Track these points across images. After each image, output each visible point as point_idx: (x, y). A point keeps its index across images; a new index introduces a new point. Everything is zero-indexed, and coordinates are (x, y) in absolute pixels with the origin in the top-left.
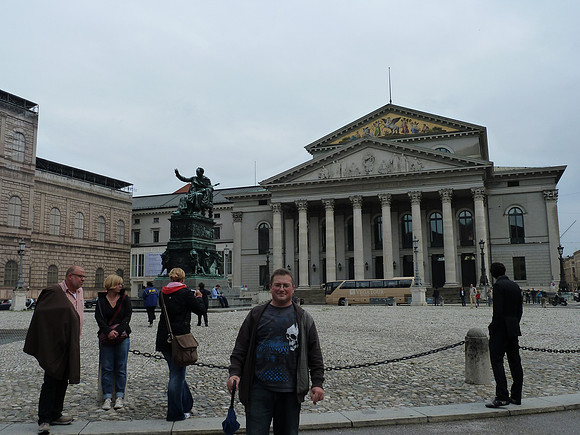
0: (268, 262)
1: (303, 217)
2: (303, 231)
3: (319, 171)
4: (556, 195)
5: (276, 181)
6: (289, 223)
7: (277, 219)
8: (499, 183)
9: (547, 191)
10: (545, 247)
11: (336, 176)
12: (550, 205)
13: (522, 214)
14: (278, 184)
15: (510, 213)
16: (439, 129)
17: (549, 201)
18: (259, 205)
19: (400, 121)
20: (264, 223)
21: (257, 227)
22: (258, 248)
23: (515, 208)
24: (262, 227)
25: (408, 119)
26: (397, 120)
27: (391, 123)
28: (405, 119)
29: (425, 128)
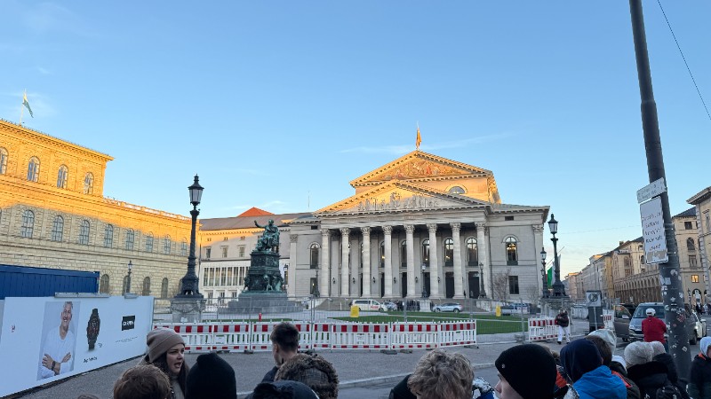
0: (317, 275)
1: (345, 240)
4: (542, 228)
5: (325, 212)
6: (335, 244)
7: (325, 241)
8: (498, 217)
9: (535, 224)
10: (533, 269)
12: (537, 235)
13: (516, 242)
14: (327, 214)
15: (506, 241)
16: (455, 171)
17: (537, 232)
18: (311, 229)
19: (425, 164)
20: (315, 244)
21: (310, 247)
22: (310, 264)
23: (510, 237)
24: (313, 247)
25: (431, 163)
26: (423, 163)
27: (418, 166)
28: (429, 162)
29: (445, 170)
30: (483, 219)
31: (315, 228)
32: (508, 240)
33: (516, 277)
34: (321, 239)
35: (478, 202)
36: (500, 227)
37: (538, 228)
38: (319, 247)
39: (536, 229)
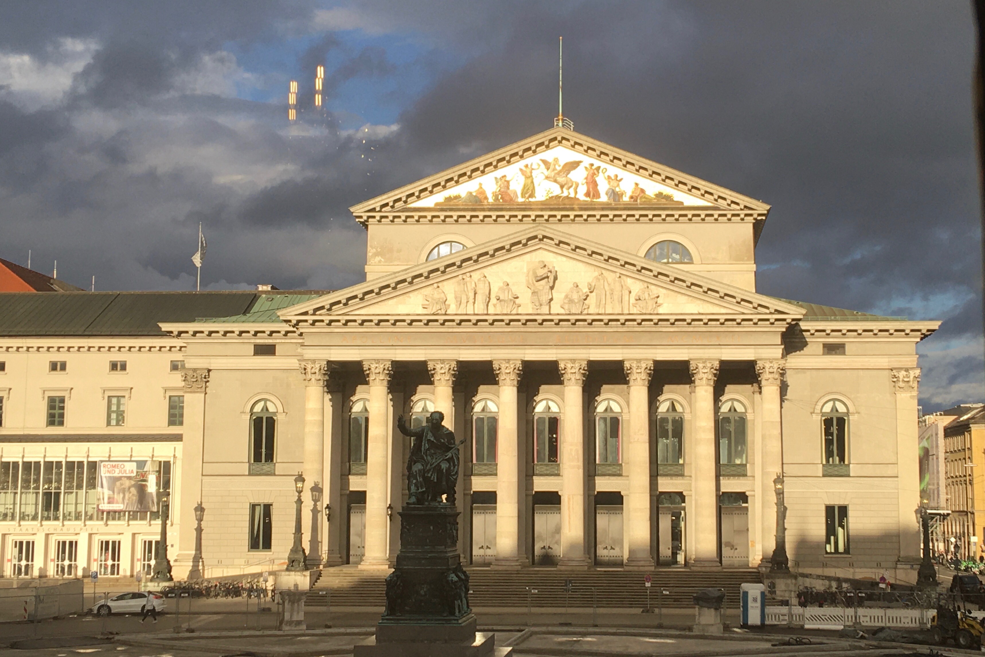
4: (916, 380)
9: (899, 369)
13: (848, 414)
15: (824, 411)
16: (668, 198)
17: (902, 390)
18: (254, 355)
19: (581, 168)
20: (266, 400)
21: (248, 410)
22: (247, 461)
23: (834, 400)
24: (258, 408)
25: (599, 167)
26: (575, 165)
27: (560, 171)
28: (592, 165)
29: (638, 192)
30: (777, 351)
31: (265, 350)
32: (827, 408)
33: (843, 510)
34: (287, 388)
35: (772, 308)
36: (808, 372)
37: (906, 379)
38: (280, 410)
39: (901, 380)
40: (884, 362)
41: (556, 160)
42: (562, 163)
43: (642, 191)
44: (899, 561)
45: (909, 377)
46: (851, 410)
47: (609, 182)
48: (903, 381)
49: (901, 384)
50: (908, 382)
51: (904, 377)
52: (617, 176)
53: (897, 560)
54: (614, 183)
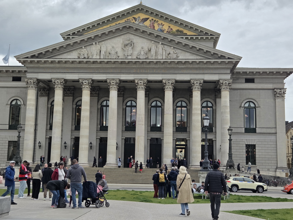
0: (19, 137)
1: (58, 95)
2: (58, 108)
3: (79, 51)
4: (284, 93)
5: (33, 56)
6: (43, 100)
7: (32, 94)
9: (277, 89)
10: (273, 138)
11: (96, 57)
12: (278, 100)
13: (255, 108)
14: (36, 60)
15: (245, 106)
16: (181, 32)
17: (278, 97)
18: (12, 81)
19: (148, 21)
20: (17, 100)
21: (9, 103)
22: (8, 124)
23: (249, 102)
24: (14, 103)
25: (155, 20)
26: (146, 19)
27: (141, 22)
28: (153, 19)
29: (170, 29)
30: (228, 77)
31: (17, 79)
32: (247, 105)
33: (254, 146)
34: (26, 94)
35: (227, 56)
36: (239, 91)
37: (280, 93)
38: (22, 103)
39: (278, 93)
40: (271, 86)
41: (139, 17)
42: (141, 18)
43: (171, 29)
44: (277, 168)
45: (281, 92)
46: (257, 106)
47: (159, 26)
48: (279, 94)
49: (278, 95)
50: (281, 94)
51: (279, 92)
52: (162, 24)
53: (276, 168)
54: (161, 26)
